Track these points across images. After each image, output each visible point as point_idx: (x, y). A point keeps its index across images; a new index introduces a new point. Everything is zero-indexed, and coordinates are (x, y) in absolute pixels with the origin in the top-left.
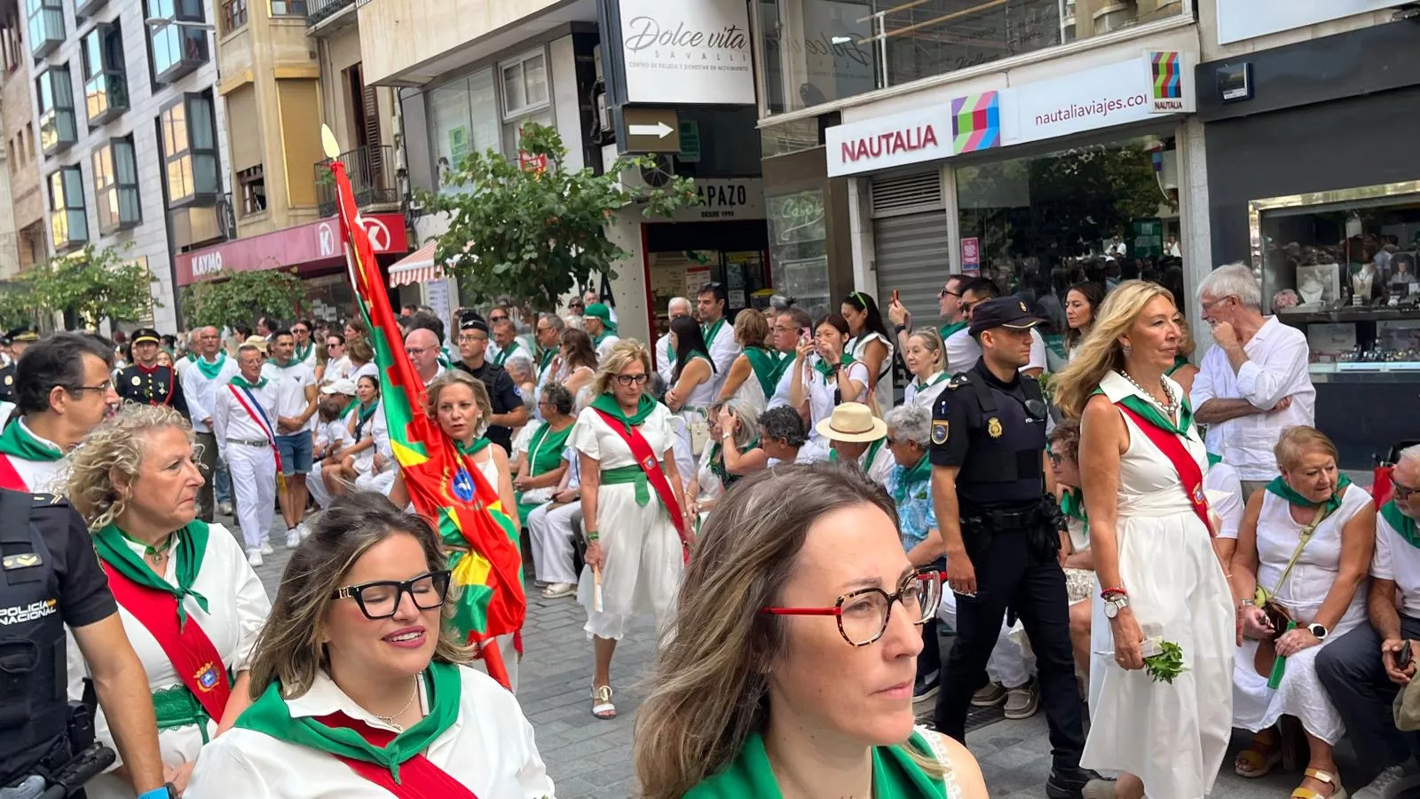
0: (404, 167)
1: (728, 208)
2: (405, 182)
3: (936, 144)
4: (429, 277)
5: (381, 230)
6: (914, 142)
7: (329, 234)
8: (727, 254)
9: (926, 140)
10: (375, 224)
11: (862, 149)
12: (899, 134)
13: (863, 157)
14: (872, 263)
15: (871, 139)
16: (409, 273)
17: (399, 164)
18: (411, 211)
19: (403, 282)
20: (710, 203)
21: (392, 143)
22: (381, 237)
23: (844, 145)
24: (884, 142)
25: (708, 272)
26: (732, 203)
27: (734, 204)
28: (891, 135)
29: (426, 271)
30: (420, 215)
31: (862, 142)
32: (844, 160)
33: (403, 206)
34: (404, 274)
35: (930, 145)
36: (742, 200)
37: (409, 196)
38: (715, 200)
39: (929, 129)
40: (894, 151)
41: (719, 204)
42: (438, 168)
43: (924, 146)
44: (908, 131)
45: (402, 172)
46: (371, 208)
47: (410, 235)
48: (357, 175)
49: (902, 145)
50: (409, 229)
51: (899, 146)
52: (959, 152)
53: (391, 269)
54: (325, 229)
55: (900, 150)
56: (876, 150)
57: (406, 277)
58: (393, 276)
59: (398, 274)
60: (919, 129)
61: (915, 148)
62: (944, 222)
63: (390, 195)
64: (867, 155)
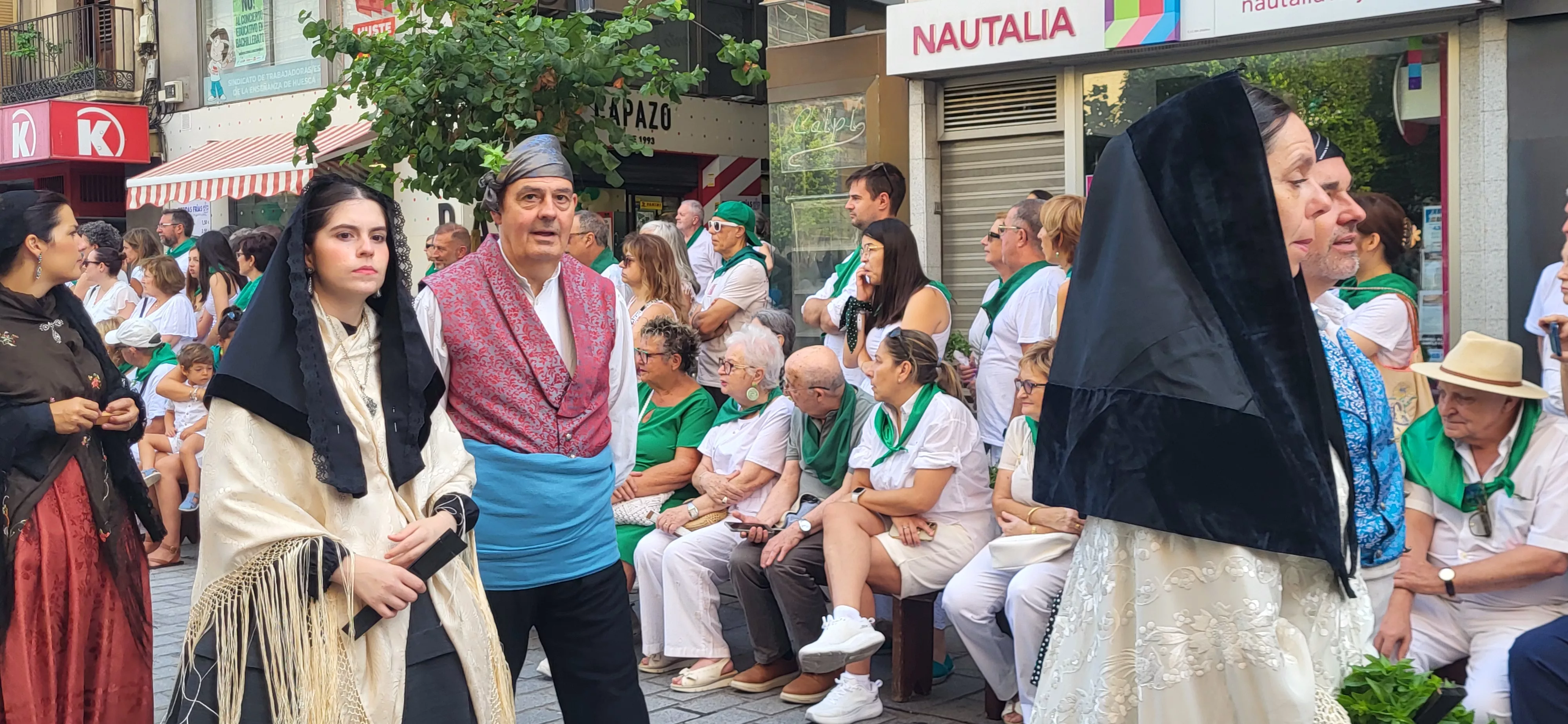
0: (152, 40)
1: (647, 133)
2: (152, 63)
3: (1072, 33)
4: (198, 194)
5: (112, 127)
6: (1035, 28)
7: (30, 124)
8: (638, 198)
9: (1056, 28)
10: (104, 118)
11: (948, 37)
12: (1010, 19)
13: (948, 49)
14: (936, 203)
15: (963, 23)
16: (164, 190)
17: (144, 35)
18: (158, 104)
19: (153, 201)
20: (625, 124)
21: (135, 5)
22: (111, 138)
23: (918, 32)
24: (985, 28)
25: (609, 220)
26: (653, 127)
27: (656, 127)
28: (998, 18)
29: (194, 187)
30: (173, 112)
31: (948, 27)
32: (916, 53)
33: (145, 99)
34: (153, 191)
35: (1063, 35)
36: (666, 124)
37: (155, 83)
38: (632, 120)
39: (1062, 12)
40: (1001, 41)
41: (637, 126)
42: (209, 44)
43: (1052, 35)
44: (1026, 15)
45: (148, 49)
46: (94, 95)
47: (154, 140)
48: (70, 50)
49: (1016, 33)
50: (154, 131)
51: (1010, 35)
52: (1114, 45)
53: (130, 183)
54: (22, 119)
55: (1011, 41)
56: (970, 39)
57: (158, 195)
58: (133, 193)
59: (144, 190)
60: (1044, 12)
61: (1036, 38)
62: (1060, 151)
63: (123, 79)
64: (956, 47)
